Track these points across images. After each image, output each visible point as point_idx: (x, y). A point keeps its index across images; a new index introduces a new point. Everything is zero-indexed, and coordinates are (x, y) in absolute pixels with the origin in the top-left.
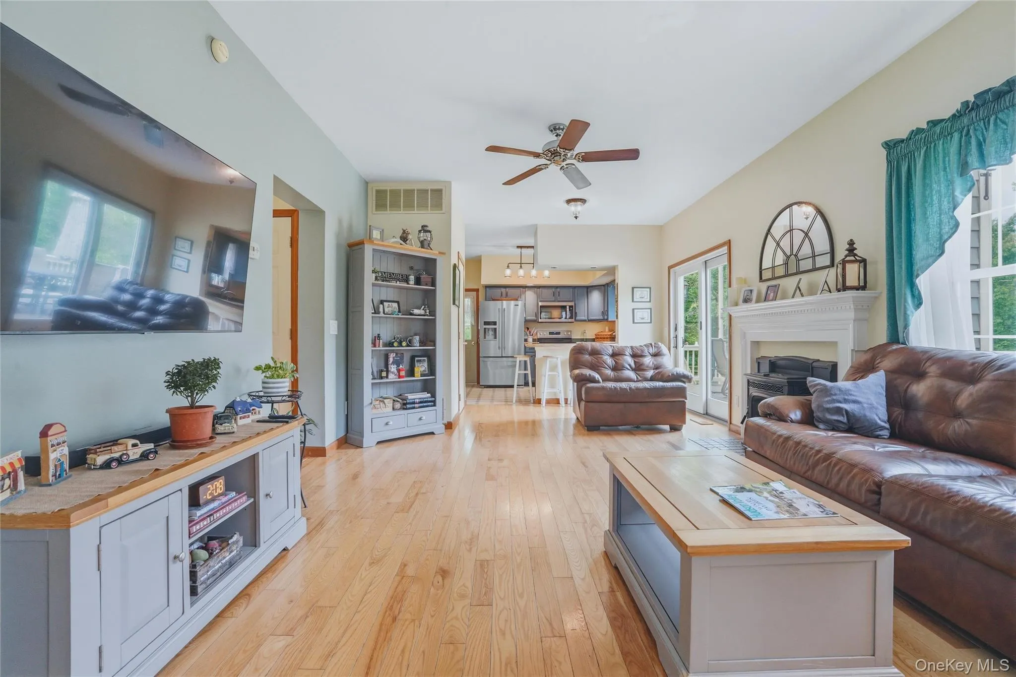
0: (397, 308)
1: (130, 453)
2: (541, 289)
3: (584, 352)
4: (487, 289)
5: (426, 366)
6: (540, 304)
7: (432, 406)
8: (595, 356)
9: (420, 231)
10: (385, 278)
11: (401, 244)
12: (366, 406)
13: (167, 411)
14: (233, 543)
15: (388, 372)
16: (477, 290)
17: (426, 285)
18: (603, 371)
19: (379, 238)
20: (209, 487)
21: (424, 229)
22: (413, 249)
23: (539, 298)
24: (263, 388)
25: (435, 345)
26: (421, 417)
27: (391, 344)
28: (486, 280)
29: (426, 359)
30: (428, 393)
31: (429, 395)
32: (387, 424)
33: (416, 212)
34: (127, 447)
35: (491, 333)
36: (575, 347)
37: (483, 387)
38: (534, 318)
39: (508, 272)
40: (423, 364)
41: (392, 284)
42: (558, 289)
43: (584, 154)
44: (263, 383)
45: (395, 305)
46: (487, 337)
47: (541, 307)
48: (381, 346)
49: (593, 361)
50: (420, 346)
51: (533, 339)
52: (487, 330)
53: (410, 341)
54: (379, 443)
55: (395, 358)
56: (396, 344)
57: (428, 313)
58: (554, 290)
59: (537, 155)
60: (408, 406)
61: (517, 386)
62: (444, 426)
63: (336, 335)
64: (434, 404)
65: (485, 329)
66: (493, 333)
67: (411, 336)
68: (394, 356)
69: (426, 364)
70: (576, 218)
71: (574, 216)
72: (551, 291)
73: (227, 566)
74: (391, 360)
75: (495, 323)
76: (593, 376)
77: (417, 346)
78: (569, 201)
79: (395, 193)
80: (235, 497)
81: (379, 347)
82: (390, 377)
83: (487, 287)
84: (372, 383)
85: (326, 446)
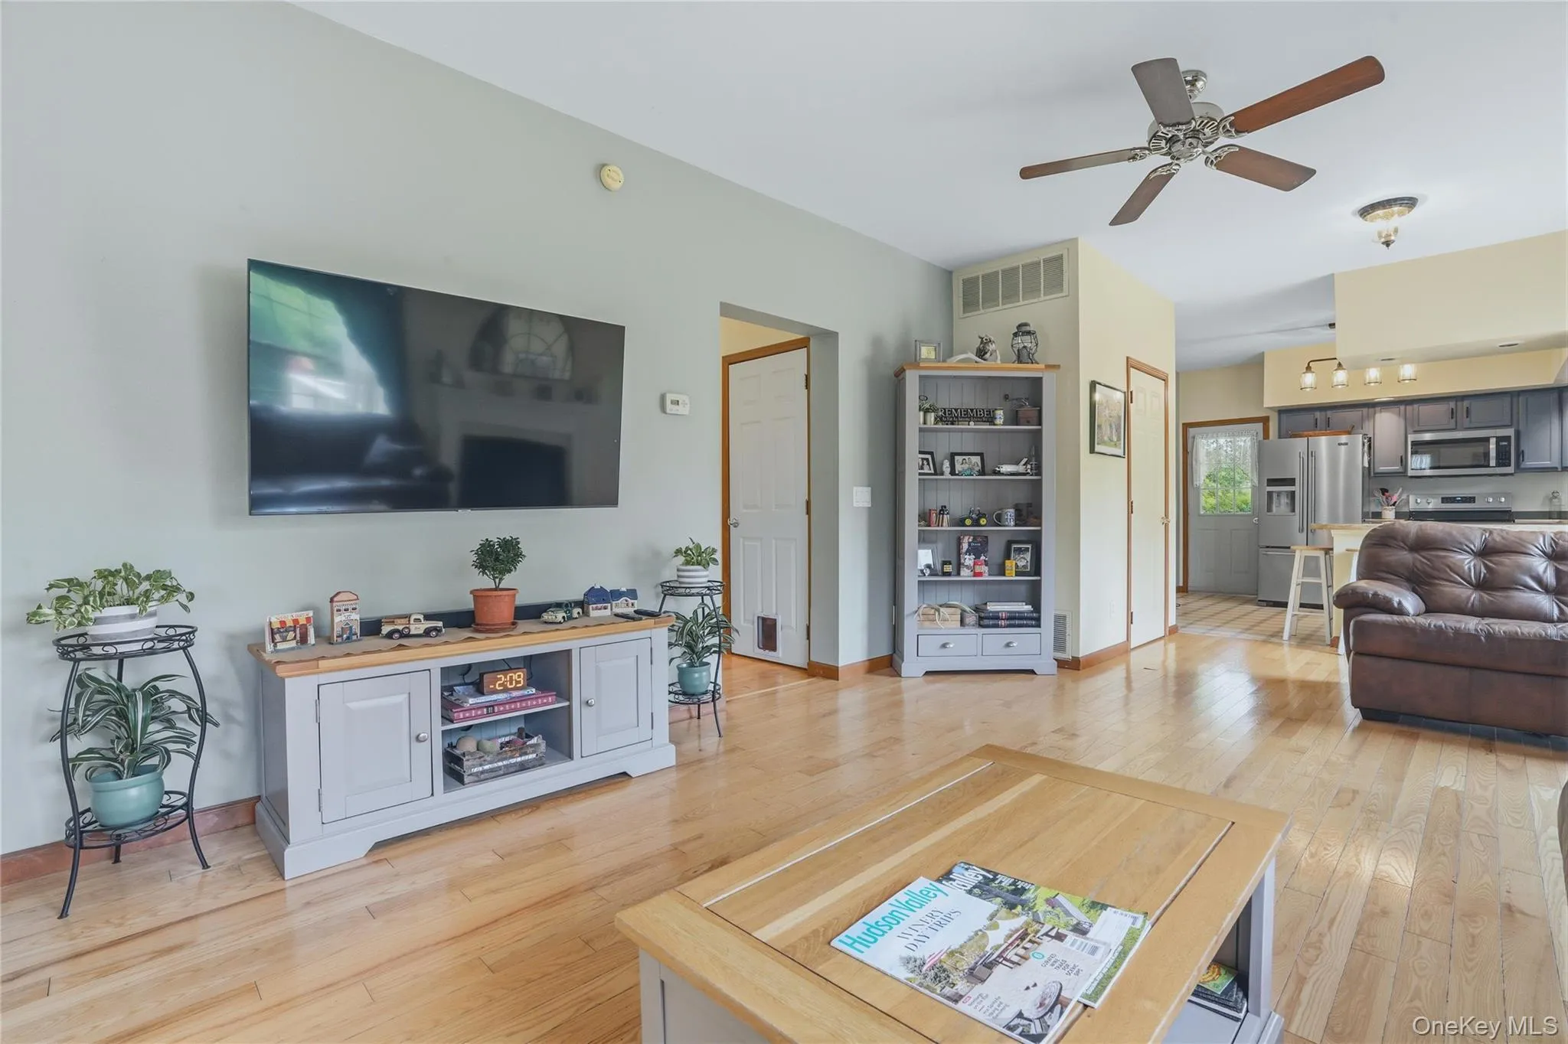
0: (980, 464)
1: (412, 627)
2: (1416, 406)
3: (1393, 543)
4: (1284, 417)
5: (1029, 559)
6: (1411, 438)
7: (1032, 626)
8: (1424, 553)
9: (1015, 335)
10: (957, 417)
11: (976, 362)
12: (908, 616)
13: (471, 592)
14: (532, 746)
15: (959, 565)
16: (1265, 420)
17: (1028, 423)
18: (1441, 588)
19: (934, 357)
20: (499, 676)
21: (1022, 330)
22: (999, 365)
23: (1412, 425)
24: (678, 576)
25: (1040, 525)
26: (1011, 643)
27: (961, 522)
28: (1275, 397)
29: (1029, 546)
30: (1026, 605)
31: (1029, 608)
32: (944, 646)
33: (1000, 307)
34: (409, 621)
35: (1284, 500)
36: (1374, 530)
37: (1265, 604)
38: (1397, 468)
39: (1309, 379)
40: (1025, 556)
41: (959, 426)
42: (1466, 403)
43: (1233, 118)
44: (678, 570)
45: (976, 459)
46: (1274, 508)
47: (1414, 443)
48: (944, 524)
49: (1418, 565)
50: (1016, 525)
51: (1396, 512)
52: (1275, 496)
53: (999, 517)
54: (927, 673)
55: (972, 544)
56: (968, 522)
57: (1029, 471)
58: (1452, 404)
59: (1133, 155)
60: (986, 622)
61: (1302, 605)
62: (1056, 663)
63: (869, 508)
64: (1037, 622)
65: (1270, 494)
66: (1289, 501)
67: (1000, 510)
68: (970, 540)
69: (1028, 556)
70: (1387, 244)
71: (1383, 240)
72: (1442, 408)
73: (517, 768)
74: (965, 546)
75: (1291, 482)
76: (1385, 597)
77: (1010, 525)
78: (1365, 211)
79: (990, 279)
80: (533, 694)
81: (942, 526)
82: (962, 573)
83: (1282, 412)
84: (919, 581)
85: (839, 666)
